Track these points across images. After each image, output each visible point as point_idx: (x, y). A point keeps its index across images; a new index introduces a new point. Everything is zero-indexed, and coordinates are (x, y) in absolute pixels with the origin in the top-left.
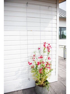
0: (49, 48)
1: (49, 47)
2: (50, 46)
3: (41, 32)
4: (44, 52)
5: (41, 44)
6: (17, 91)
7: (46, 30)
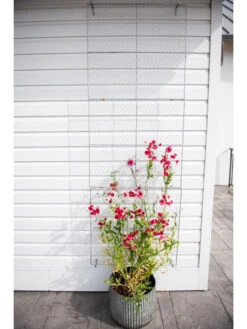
0: (168, 163)
1: (169, 159)
2: (173, 157)
3: (139, 103)
4: (149, 176)
5: (136, 146)
6: (58, 292)
7: (161, 97)
